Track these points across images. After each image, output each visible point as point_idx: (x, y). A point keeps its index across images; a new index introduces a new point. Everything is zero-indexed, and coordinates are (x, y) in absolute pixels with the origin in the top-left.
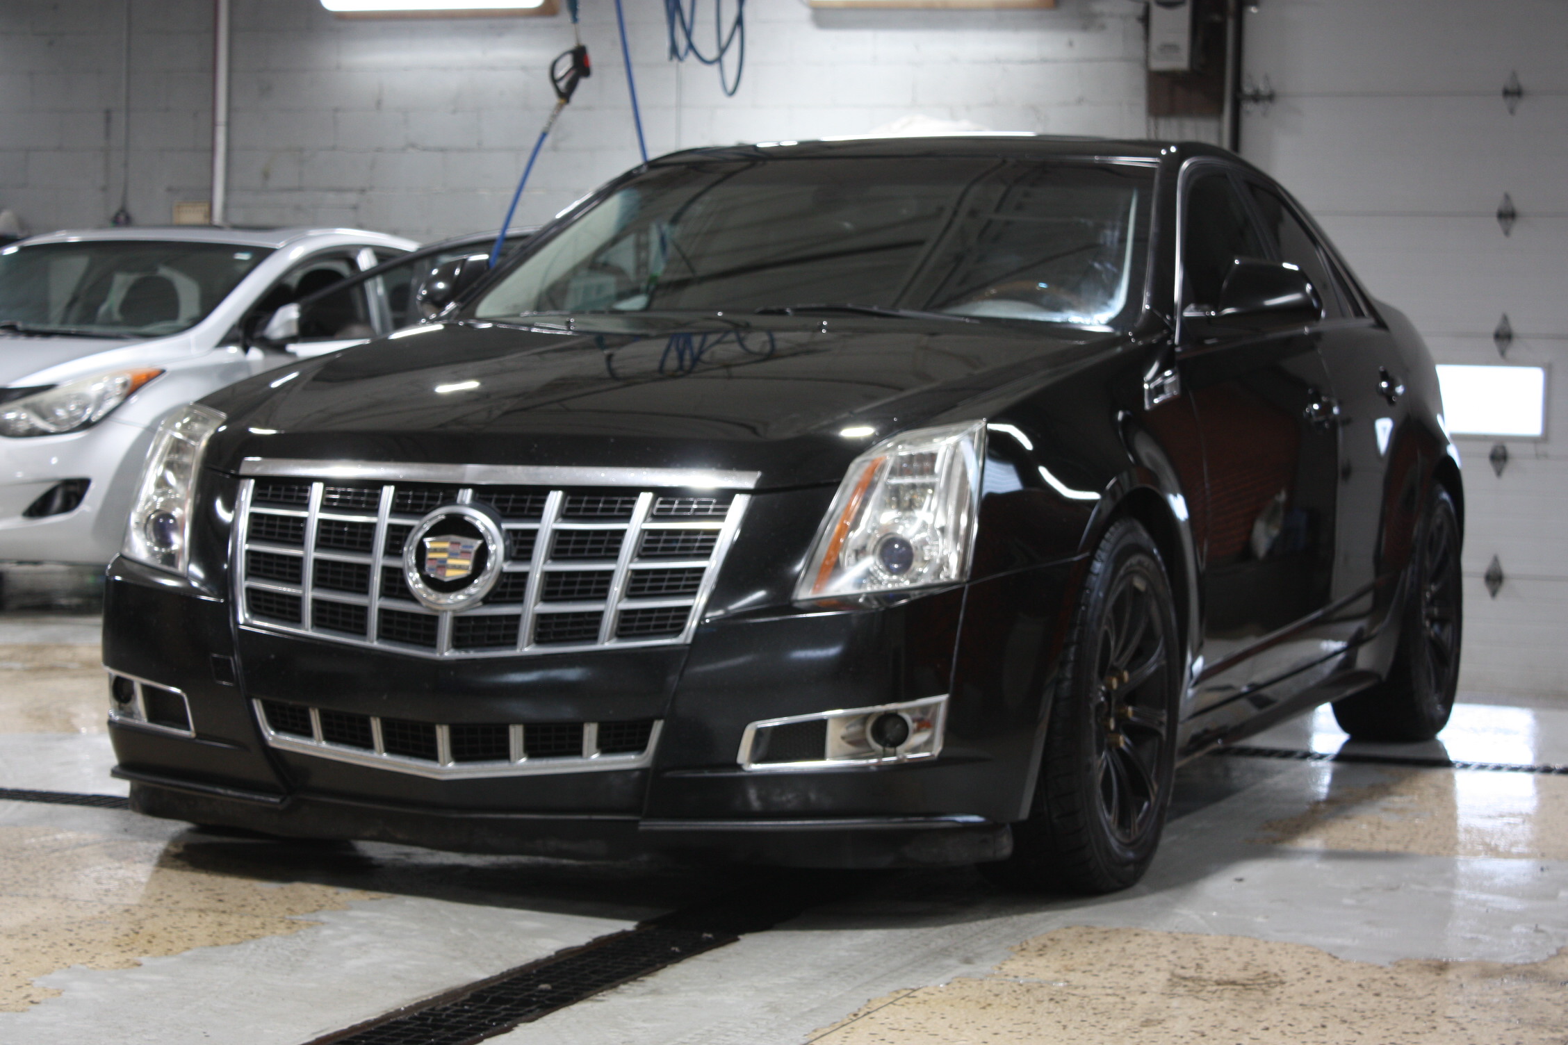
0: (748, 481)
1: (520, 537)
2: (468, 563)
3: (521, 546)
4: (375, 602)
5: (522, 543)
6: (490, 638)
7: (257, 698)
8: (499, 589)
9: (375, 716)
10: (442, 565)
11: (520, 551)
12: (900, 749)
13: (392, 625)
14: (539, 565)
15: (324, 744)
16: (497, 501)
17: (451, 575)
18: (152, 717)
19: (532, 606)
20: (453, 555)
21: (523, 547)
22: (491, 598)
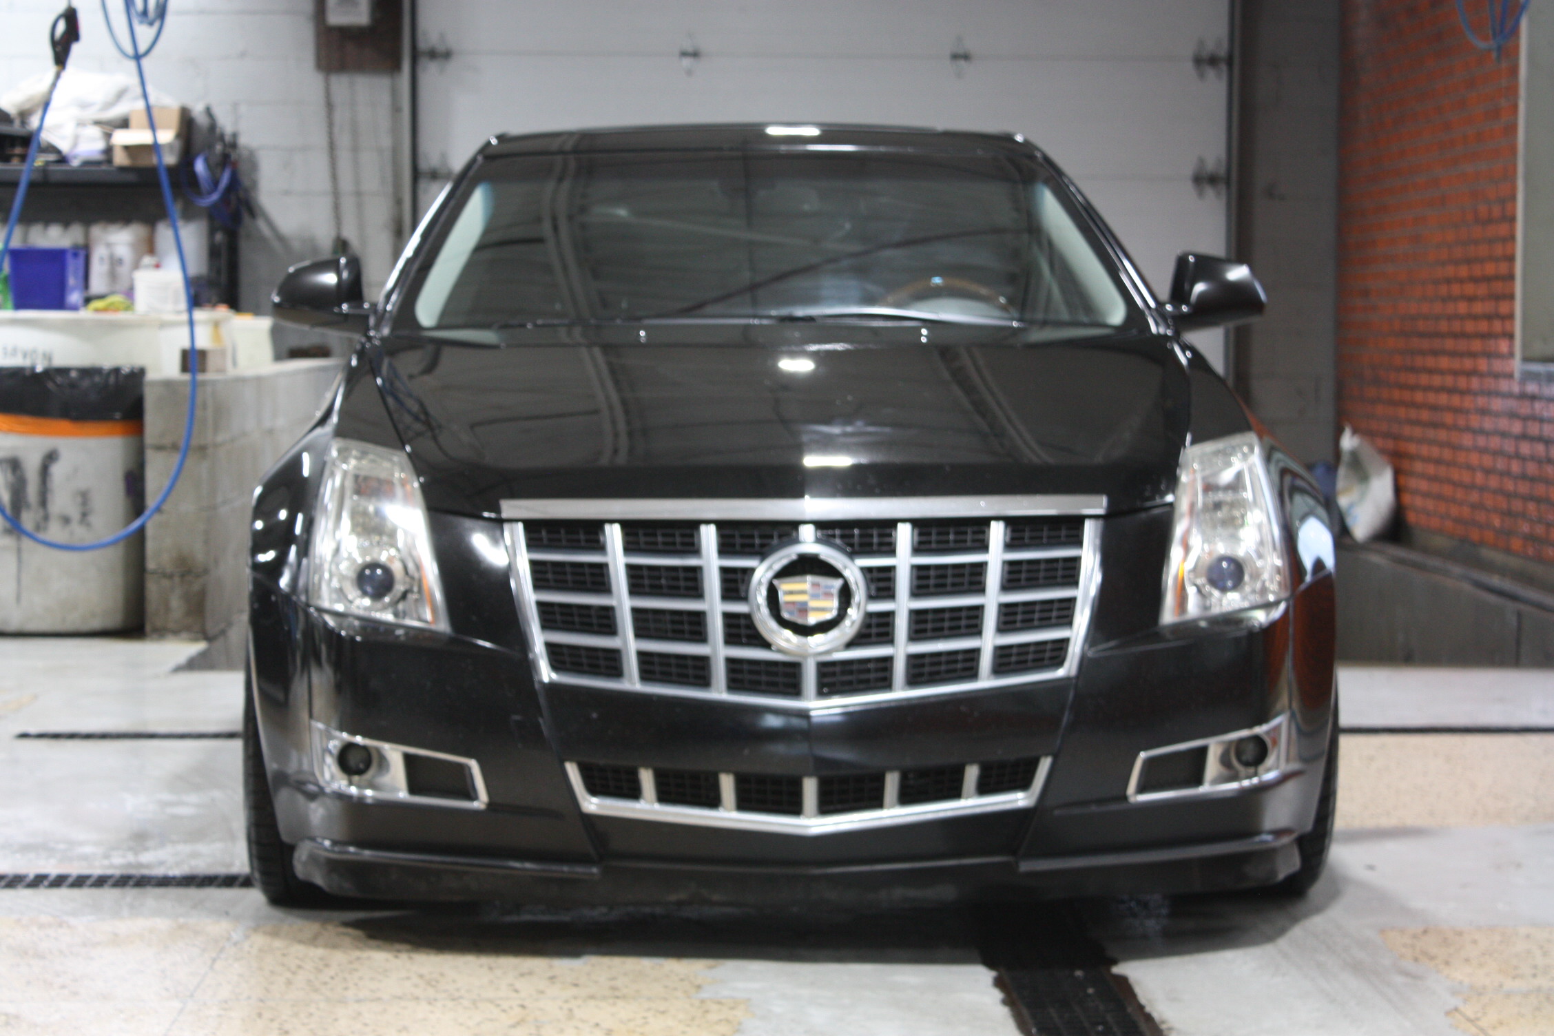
0: (1096, 505)
1: (875, 575)
2: (834, 604)
3: (881, 583)
4: (718, 650)
5: (879, 580)
6: (861, 682)
7: (571, 760)
8: (865, 631)
9: (727, 771)
10: (804, 609)
11: (879, 589)
12: (1261, 768)
13: (740, 674)
14: (903, 604)
15: (657, 807)
16: (842, 537)
17: (812, 619)
18: (413, 788)
19: (901, 649)
20: (815, 596)
21: (882, 584)
22: (859, 640)
